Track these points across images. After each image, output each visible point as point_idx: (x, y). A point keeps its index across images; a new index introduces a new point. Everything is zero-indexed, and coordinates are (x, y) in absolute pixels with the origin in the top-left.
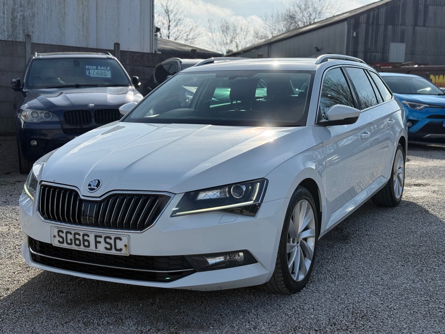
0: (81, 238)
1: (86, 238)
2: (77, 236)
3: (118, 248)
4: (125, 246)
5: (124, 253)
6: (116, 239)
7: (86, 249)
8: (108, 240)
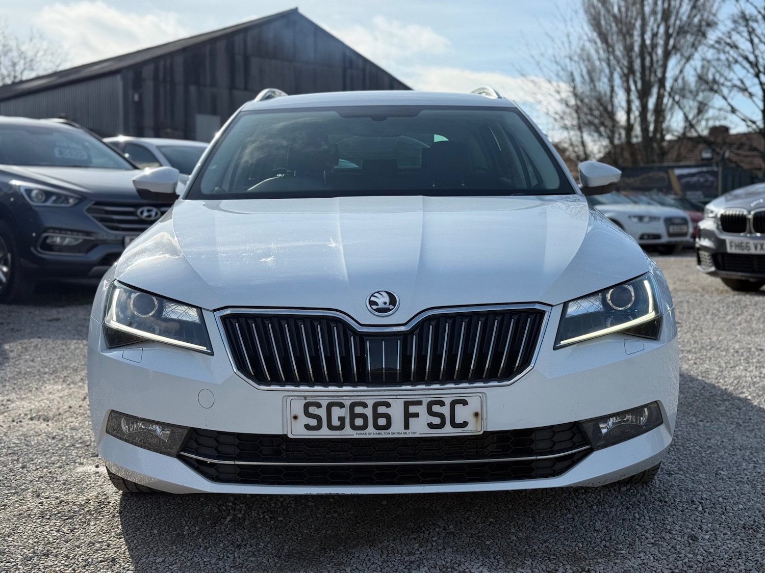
0: (369, 412)
1: (382, 410)
2: (358, 410)
3: (459, 420)
4: (476, 415)
5: (473, 429)
6: (453, 404)
7: (379, 434)
8: (436, 408)
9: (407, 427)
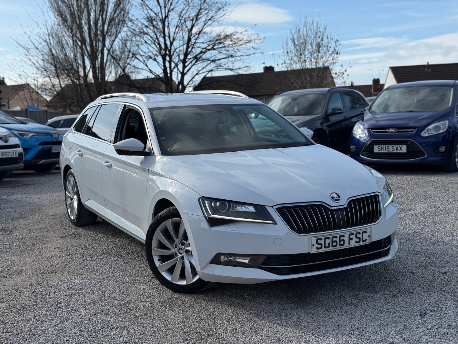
0: (338, 240)
1: (342, 238)
2: (334, 239)
3: (364, 239)
4: (369, 236)
5: (368, 242)
6: (363, 233)
7: (341, 248)
8: (358, 235)
9: (349, 244)
